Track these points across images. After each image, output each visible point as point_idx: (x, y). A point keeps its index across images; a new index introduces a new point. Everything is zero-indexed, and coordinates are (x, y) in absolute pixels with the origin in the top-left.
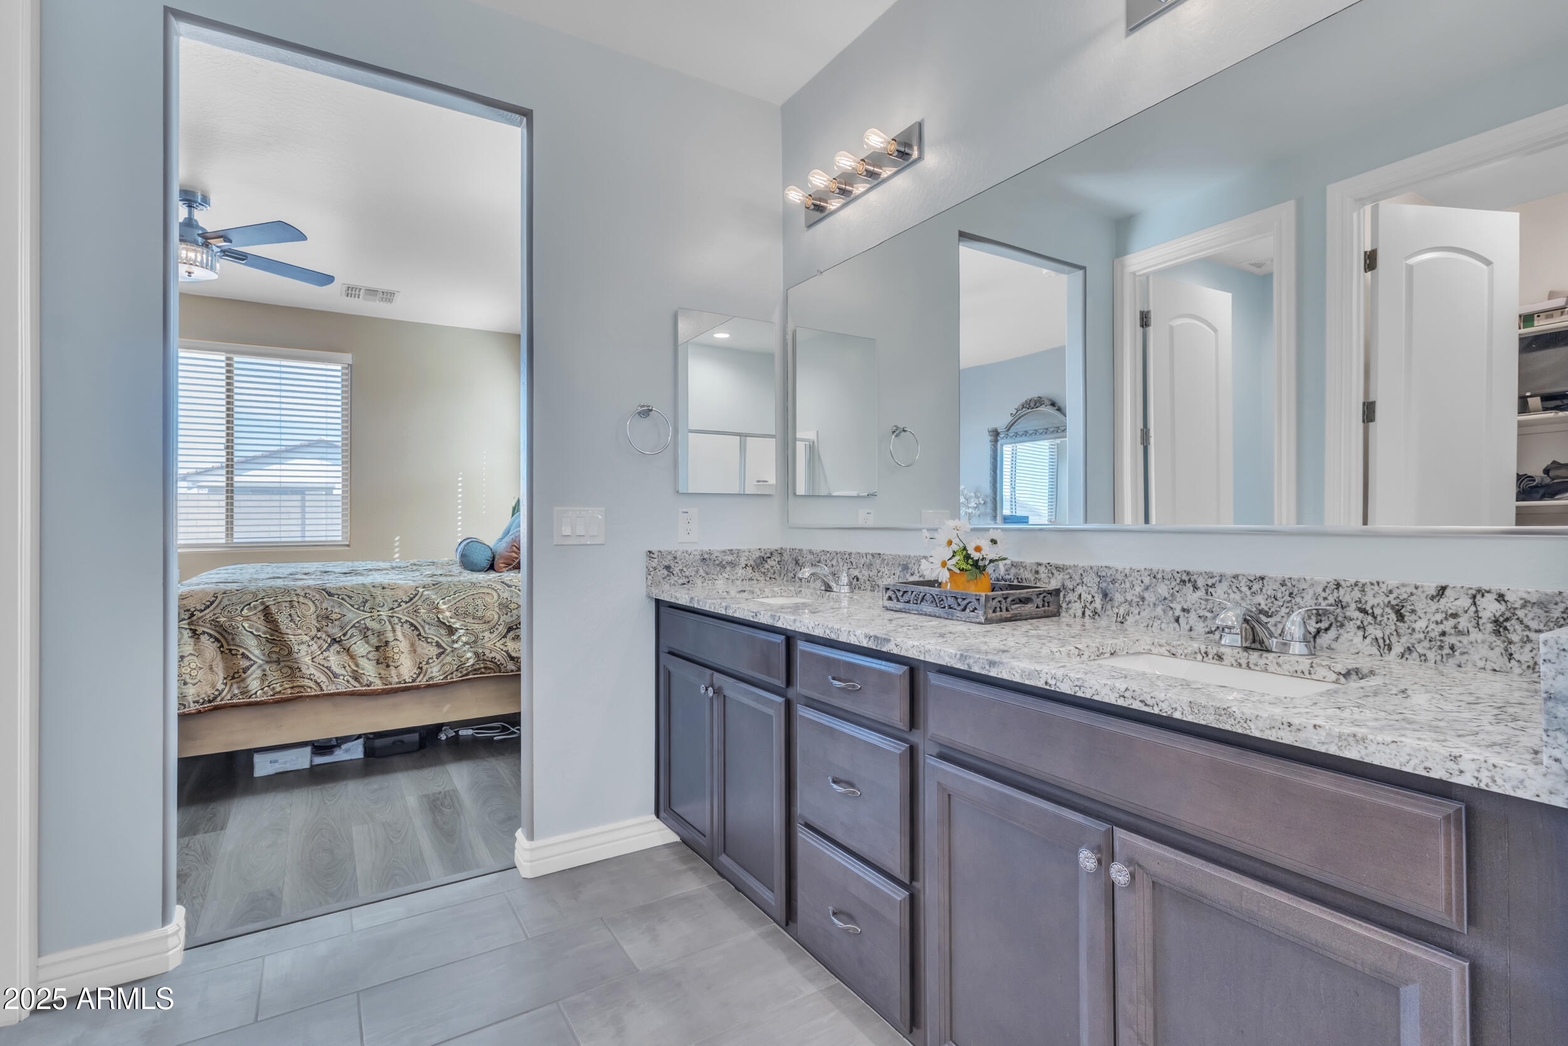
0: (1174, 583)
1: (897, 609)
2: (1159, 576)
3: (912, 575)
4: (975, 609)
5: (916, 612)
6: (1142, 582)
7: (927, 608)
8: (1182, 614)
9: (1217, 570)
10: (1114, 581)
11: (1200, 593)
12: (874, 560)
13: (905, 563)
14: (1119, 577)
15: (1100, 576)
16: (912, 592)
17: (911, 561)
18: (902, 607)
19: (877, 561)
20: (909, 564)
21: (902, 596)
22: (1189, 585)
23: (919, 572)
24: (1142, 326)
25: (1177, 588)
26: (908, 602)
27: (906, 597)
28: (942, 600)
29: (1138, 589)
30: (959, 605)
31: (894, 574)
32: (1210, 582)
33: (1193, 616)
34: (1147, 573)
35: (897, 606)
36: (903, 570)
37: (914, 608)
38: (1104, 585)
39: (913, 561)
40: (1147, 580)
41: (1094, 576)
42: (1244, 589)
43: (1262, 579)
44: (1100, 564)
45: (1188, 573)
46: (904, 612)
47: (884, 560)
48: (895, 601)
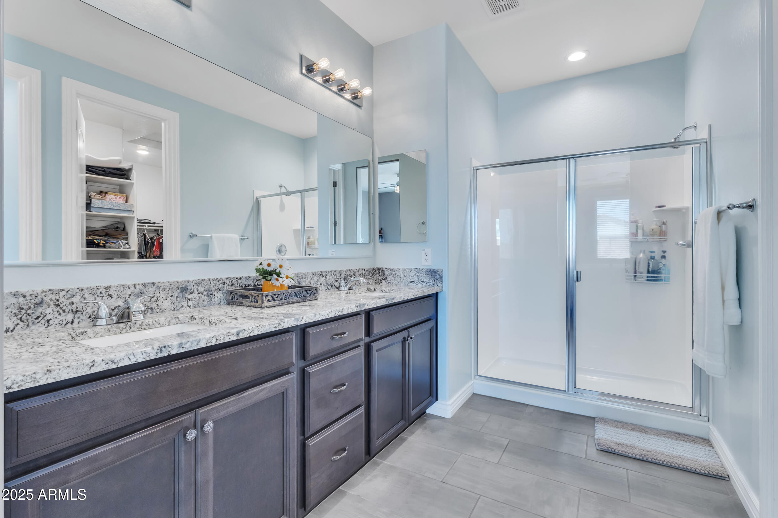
0: (318, 276)
1: (275, 305)
2: (315, 274)
3: (191, 293)
4: (315, 293)
5: (286, 304)
6: (310, 277)
7: (292, 300)
8: (320, 285)
9: (327, 270)
10: (302, 278)
11: (324, 278)
12: (147, 288)
13: (184, 286)
14: (304, 276)
15: (298, 277)
16: (284, 294)
17: (190, 284)
18: (278, 303)
19: (150, 289)
20: (188, 286)
21: (277, 297)
22: (322, 276)
23: (198, 291)
24: (334, 186)
25: (319, 278)
26: (281, 299)
27: (280, 297)
28: (300, 293)
29: (309, 279)
30: (308, 294)
31: (172, 296)
32: (326, 274)
33: (322, 285)
34: (312, 273)
35: (274, 304)
36: (182, 292)
37: (285, 302)
38: (299, 280)
39: (192, 284)
40: (311, 276)
41: (296, 277)
42: (333, 275)
43: (336, 271)
44: (298, 272)
45: (321, 272)
46: (279, 306)
47: (159, 287)
48: (273, 301)
